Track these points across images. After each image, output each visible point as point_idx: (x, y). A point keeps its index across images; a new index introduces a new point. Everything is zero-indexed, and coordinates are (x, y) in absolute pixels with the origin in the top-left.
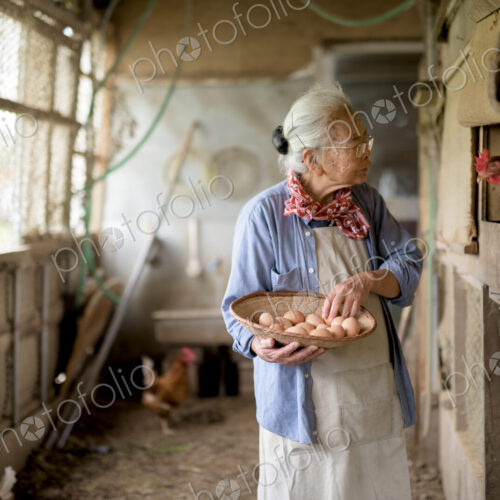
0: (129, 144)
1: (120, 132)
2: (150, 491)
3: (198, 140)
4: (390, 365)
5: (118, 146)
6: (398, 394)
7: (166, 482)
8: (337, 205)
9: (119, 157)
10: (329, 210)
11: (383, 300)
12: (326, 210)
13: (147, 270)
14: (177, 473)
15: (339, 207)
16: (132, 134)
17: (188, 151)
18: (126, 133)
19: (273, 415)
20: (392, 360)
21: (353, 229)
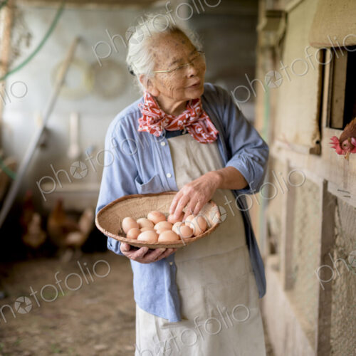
0: (26, 52)
1: (19, 42)
2: (37, 331)
3: (80, 52)
4: (246, 247)
5: (17, 54)
6: (254, 271)
7: (51, 324)
8: (187, 117)
9: (17, 62)
10: (180, 122)
11: (235, 192)
12: (177, 122)
13: (38, 152)
14: (59, 316)
15: (189, 118)
16: (28, 44)
17: (72, 60)
18: (23, 43)
19: (147, 298)
20: (248, 243)
21: (203, 135)
